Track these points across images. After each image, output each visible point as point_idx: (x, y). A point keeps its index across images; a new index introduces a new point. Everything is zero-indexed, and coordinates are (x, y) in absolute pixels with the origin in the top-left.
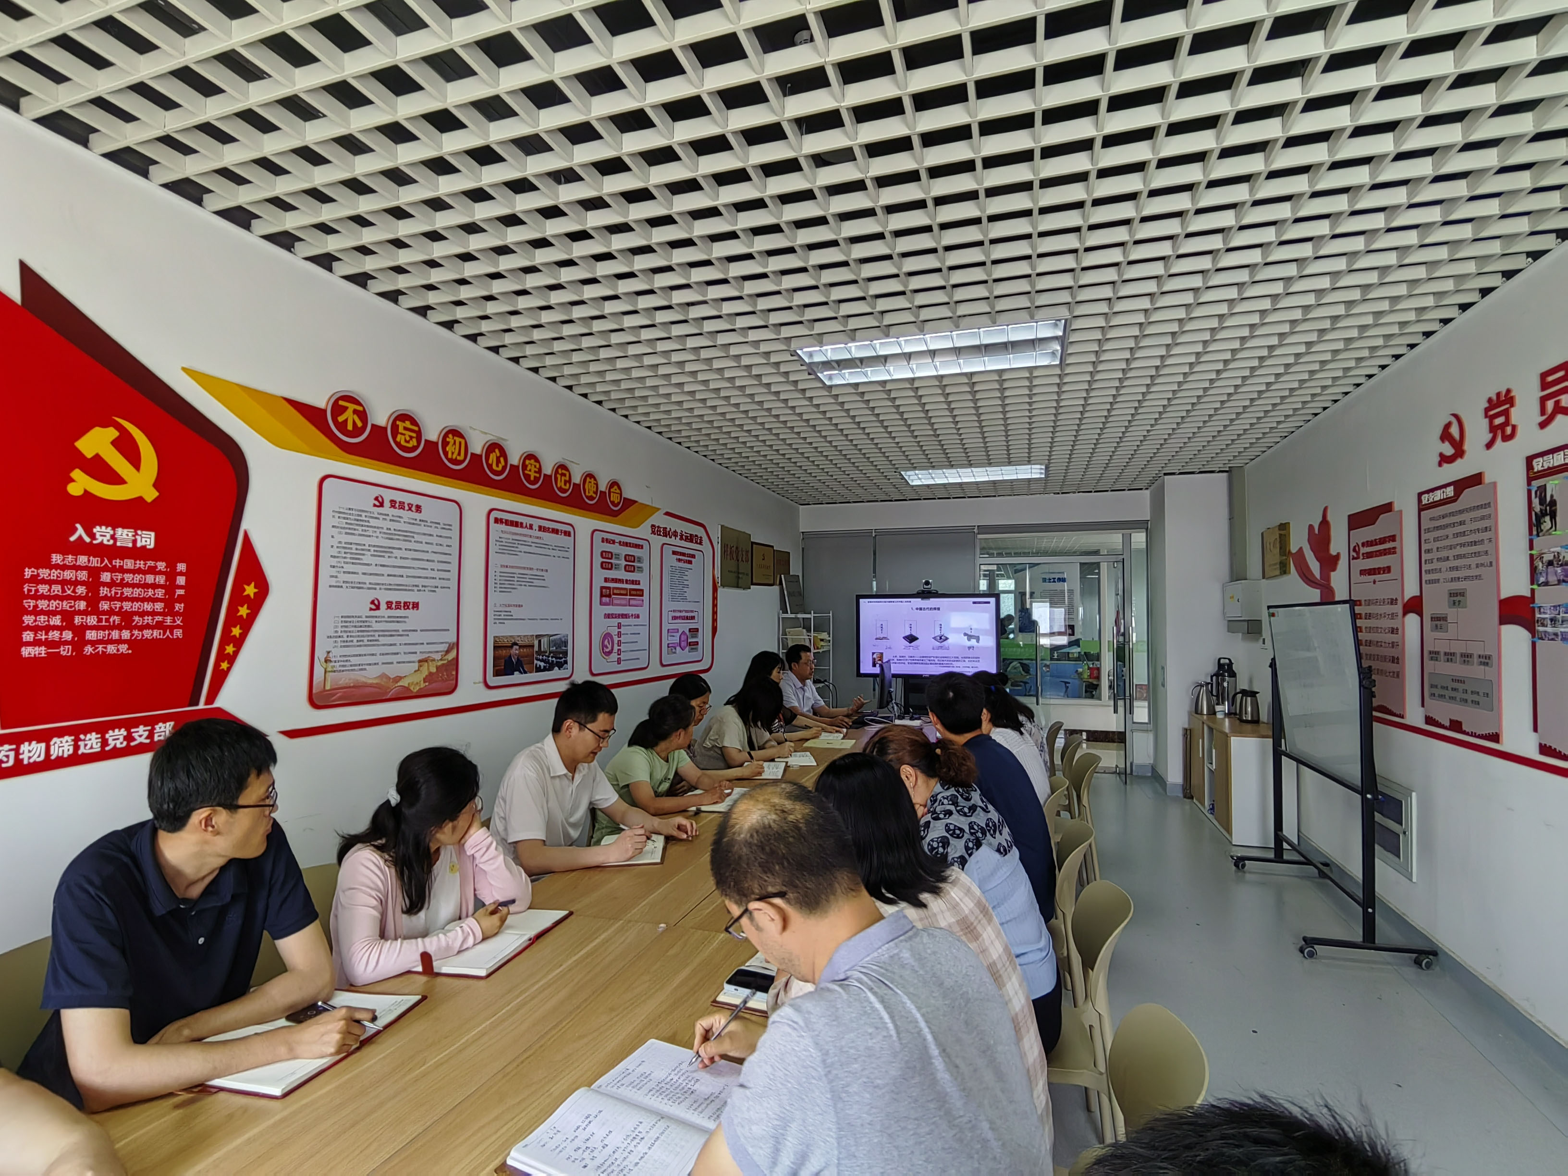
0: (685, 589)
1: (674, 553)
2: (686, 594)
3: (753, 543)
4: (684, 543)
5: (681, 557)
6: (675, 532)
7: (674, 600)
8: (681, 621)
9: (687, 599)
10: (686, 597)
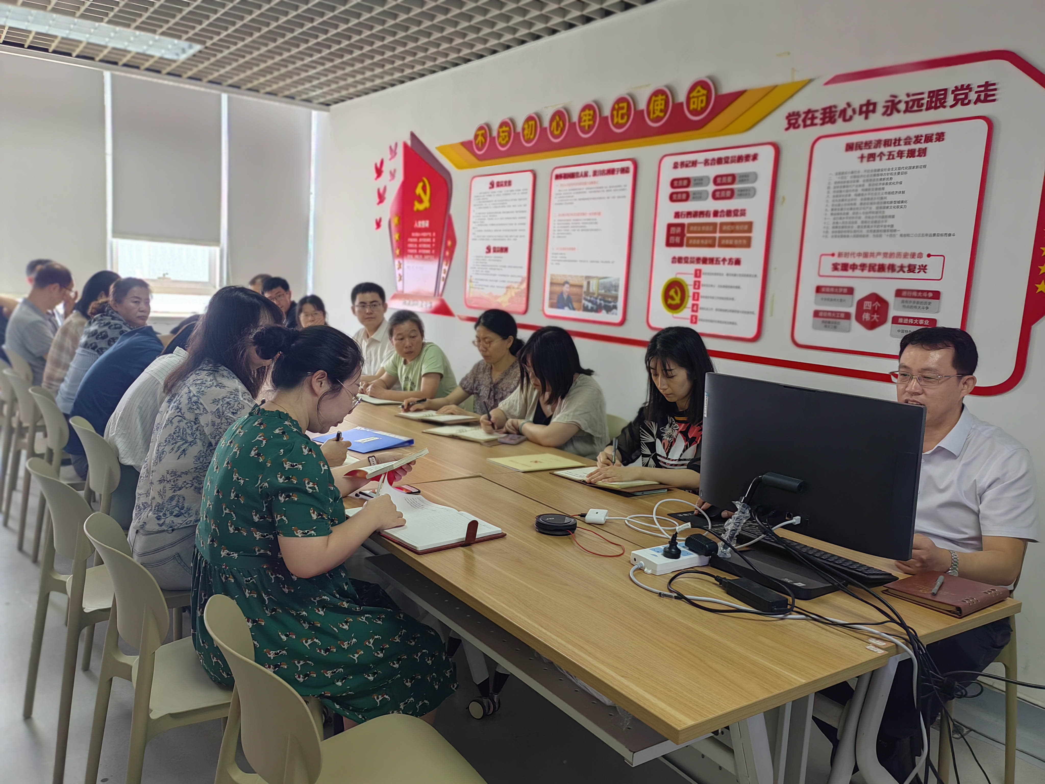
0: (888, 212)
1: (850, 147)
2: (890, 221)
4: (897, 118)
5: (879, 150)
6: (868, 104)
7: (847, 234)
8: (866, 273)
9: (895, 231)
10: (892, 226)
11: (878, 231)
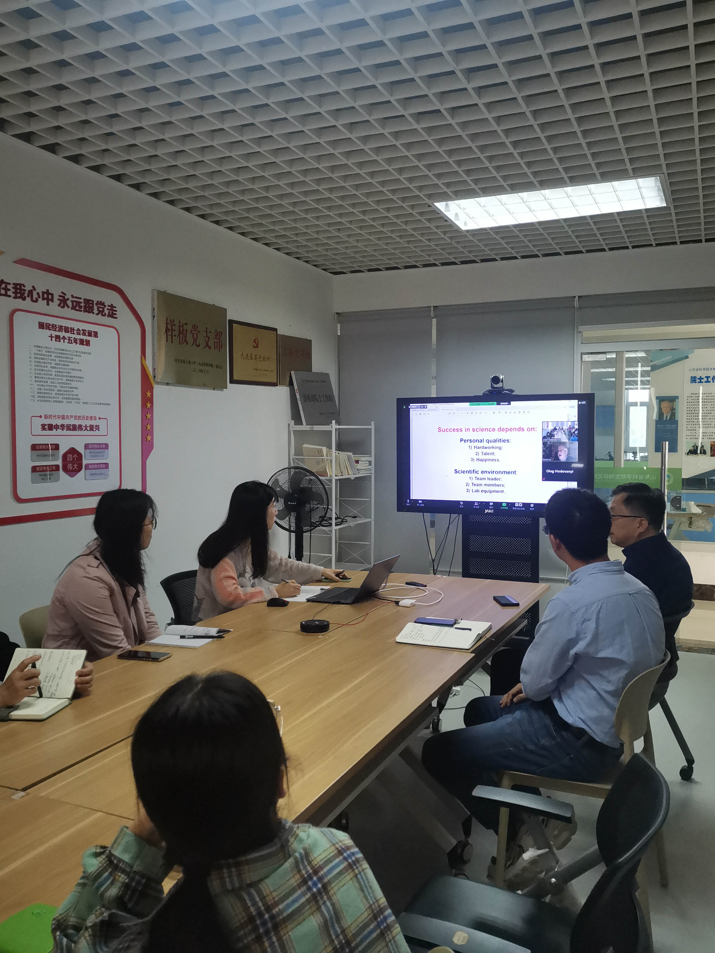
0: (74, 384)
1: (41, 326)
2: (75, 392)
3: (231, 322)
4: (68, 312)
5: (62, 334)
6: (47, 292)
7: (48, 399)
8: (65, 432)
9: (79, 399)
10: (77, 395)
11: (69, 398)
